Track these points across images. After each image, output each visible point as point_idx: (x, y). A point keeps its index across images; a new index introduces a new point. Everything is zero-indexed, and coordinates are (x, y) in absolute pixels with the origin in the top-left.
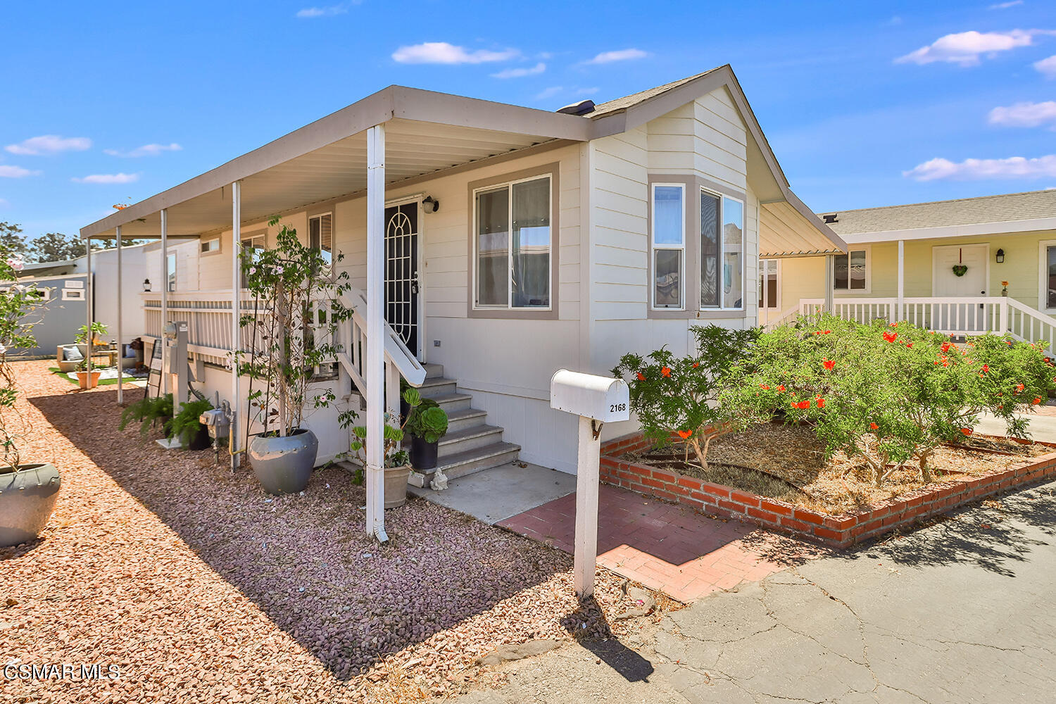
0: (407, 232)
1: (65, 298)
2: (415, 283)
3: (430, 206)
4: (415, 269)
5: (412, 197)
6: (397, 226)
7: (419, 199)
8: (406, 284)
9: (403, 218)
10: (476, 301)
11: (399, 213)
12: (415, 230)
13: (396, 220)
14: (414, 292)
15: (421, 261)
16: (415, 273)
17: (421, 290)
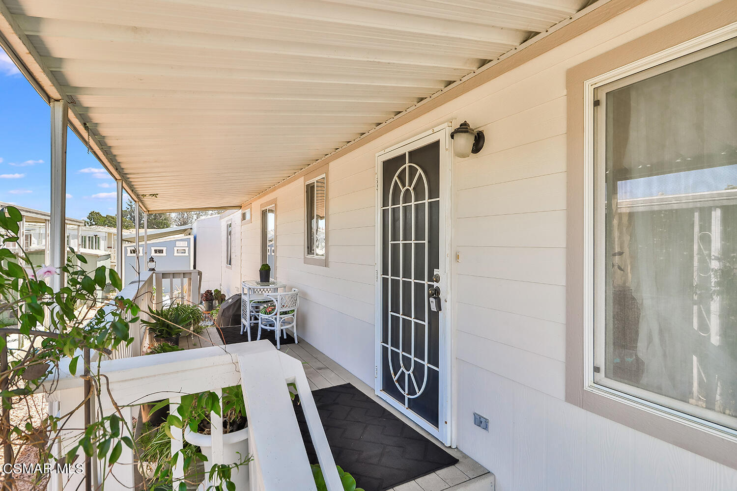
0: (419, 195)
1: (176, 254)
2: (436, 293)
3: (465, 142)
4: (434, 263)
5: (430, 132)
6: (404, 186)
7: (442, 136)
8: (420, 288)
9: (413, 171)
10: (596, 369)
11: (407, 165)
12: (434, 191)
13: (401, 177)
14: (434, 308)
15: (448, 252)
16: (436, 272)
17: (446, 306)
